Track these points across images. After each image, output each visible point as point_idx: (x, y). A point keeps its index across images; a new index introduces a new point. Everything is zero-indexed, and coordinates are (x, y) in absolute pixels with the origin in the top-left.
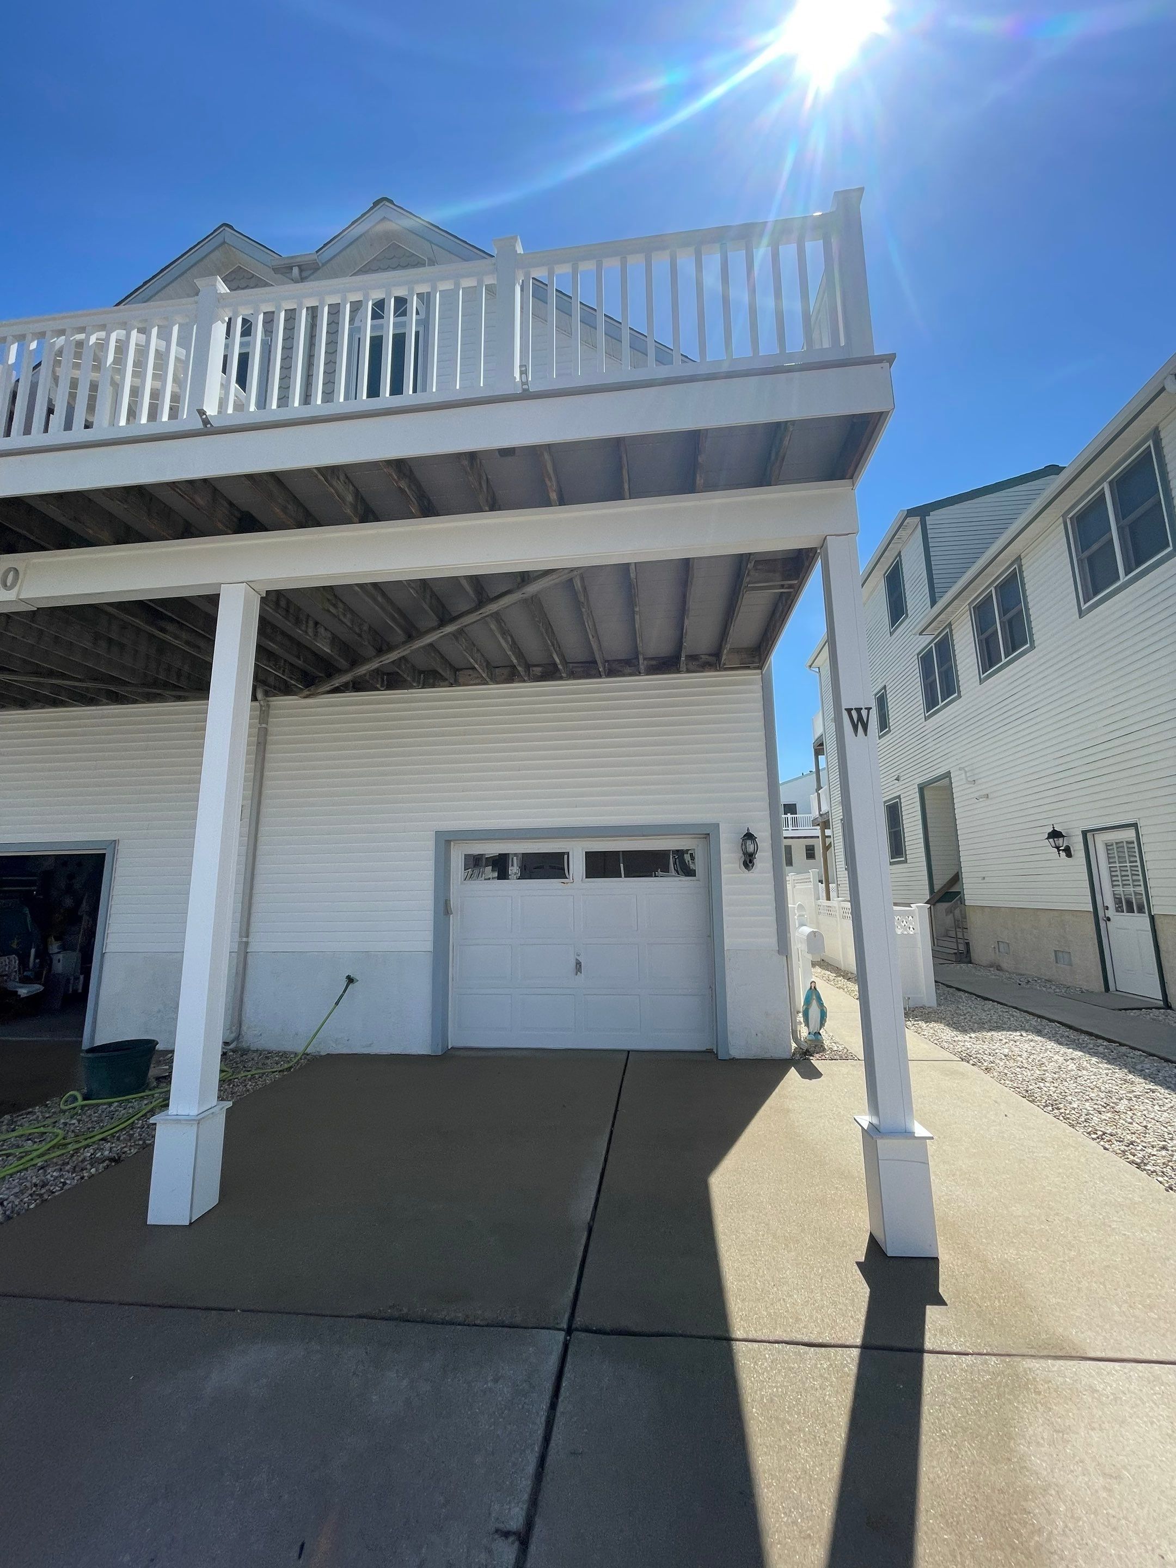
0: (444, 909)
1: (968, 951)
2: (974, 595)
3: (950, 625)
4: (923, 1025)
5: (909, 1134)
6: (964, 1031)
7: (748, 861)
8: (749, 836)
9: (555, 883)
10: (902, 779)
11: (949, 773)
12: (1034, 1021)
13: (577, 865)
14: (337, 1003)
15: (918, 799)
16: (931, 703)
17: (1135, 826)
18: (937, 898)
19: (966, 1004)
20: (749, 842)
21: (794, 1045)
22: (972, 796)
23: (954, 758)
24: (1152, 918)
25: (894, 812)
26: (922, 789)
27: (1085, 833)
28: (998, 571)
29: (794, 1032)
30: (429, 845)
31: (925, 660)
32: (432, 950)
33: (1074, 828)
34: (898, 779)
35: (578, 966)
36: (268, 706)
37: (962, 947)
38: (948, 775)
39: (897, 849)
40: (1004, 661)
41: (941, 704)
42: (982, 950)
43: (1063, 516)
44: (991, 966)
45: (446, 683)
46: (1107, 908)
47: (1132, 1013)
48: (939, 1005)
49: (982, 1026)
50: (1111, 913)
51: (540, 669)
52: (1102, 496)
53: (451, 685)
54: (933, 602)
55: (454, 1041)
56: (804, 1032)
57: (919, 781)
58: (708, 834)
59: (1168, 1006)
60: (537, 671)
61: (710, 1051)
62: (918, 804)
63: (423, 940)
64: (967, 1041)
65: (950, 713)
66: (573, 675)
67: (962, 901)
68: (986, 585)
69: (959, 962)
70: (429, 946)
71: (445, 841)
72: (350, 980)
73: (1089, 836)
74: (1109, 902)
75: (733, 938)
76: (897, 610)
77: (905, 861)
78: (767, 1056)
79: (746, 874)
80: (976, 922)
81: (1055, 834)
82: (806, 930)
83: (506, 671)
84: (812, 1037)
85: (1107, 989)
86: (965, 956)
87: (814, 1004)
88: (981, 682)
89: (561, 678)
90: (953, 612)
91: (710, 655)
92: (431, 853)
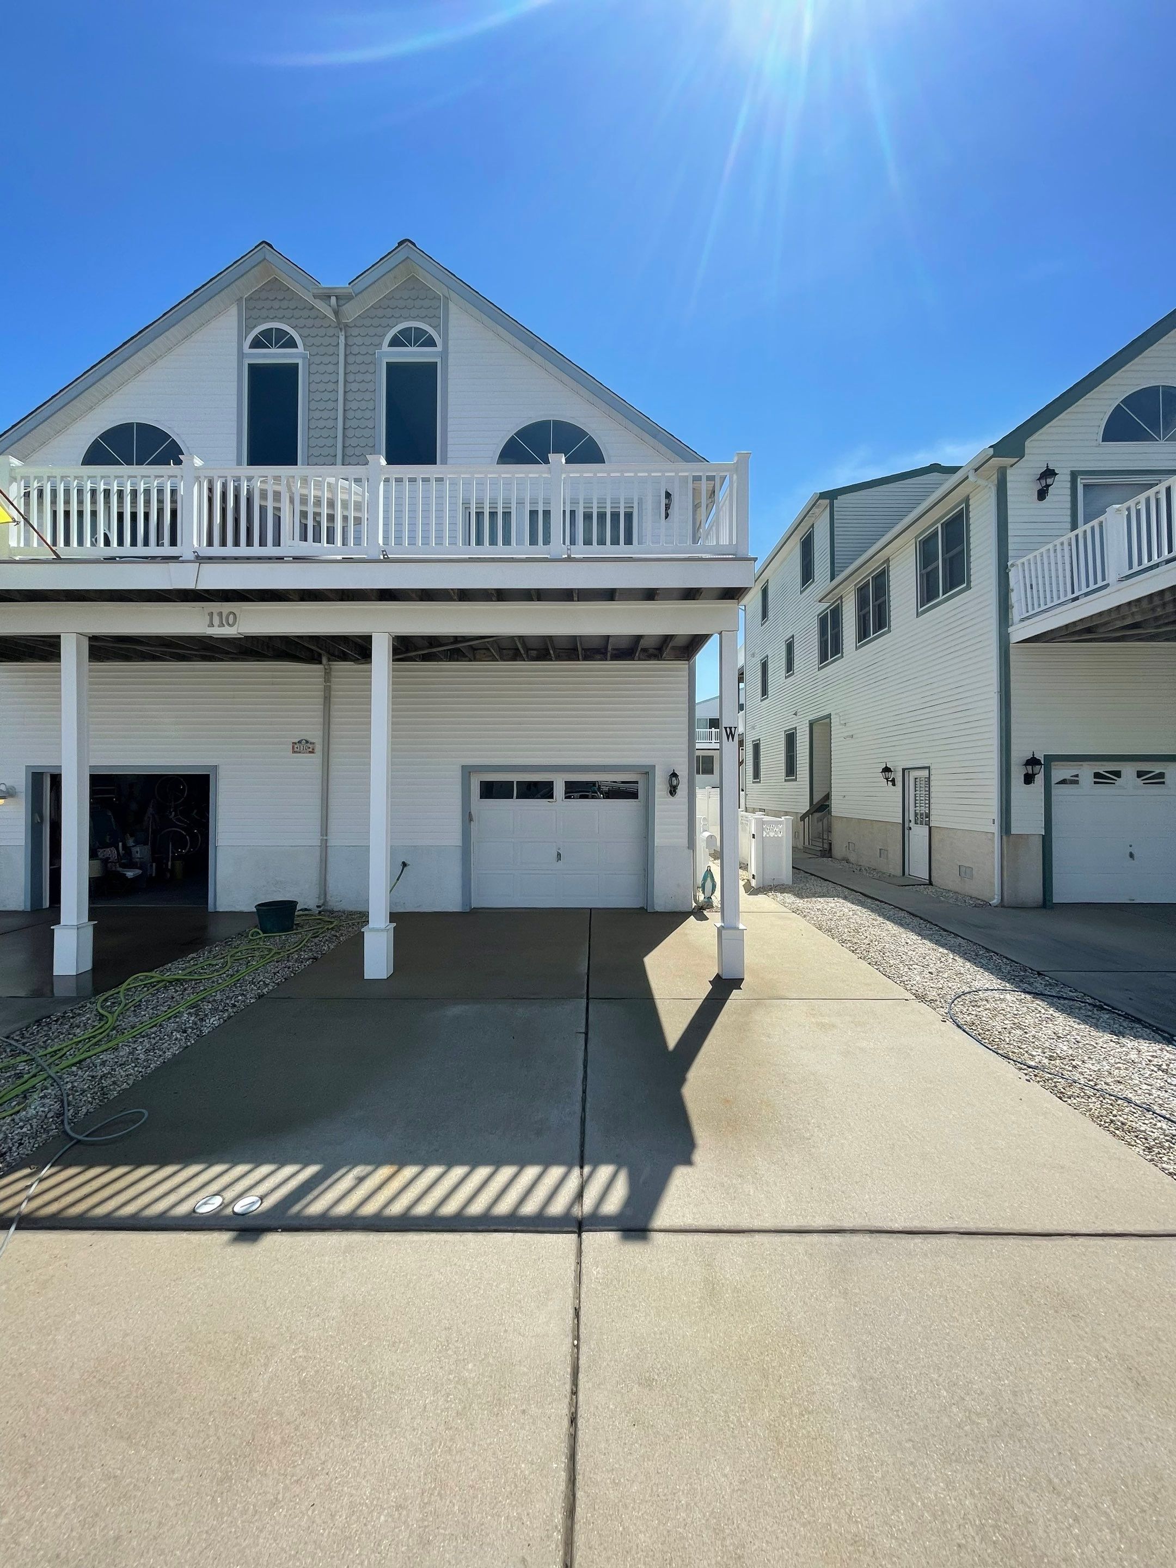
0: (468, 817)
1: (830, 849)
2: (859, 579)
3: (841, 598)
4: (779, 894)
5: (738, 929)
6: (802, 898)
7: (673, 791)
8: (674, 775)
9: (544, 802)
10: (798, 714)
11: (830, 714)
12: (847, 892)
13: (559, 790)
14: (398, 880)
15: (808, 732)
16: (823, 657)
17: (929, 768)
18: (814, 810)
19: (813, 884)
20: (674, 779)
21: (694, 904)
22: (842, 735)
23: (834, 704)
24: (930, 828)
25: (791, 739)
26: (811, 725)
27: (904, 770)
28: (874, 566)
29: (695, 896)
30: (458, 774)
31: (823, 621)
32: (461, 845)
33: (898, 765)
34: (795, 714)
35: (559, 855)
36: (331, 669)
37: (826, 846)
38: (829, 716)
39: (791, 770)
40: (872, 636)
41: (830, 660)
42: (839, 850)
43: (916, 537)
44: (843, 860)
45: (467, 659)
46: (910, 821)
47: (907, 888)
48: (794, 882)
49: (815, 895)
50: (912, 825)
51: (535, 652)
52: (935, 533)
53: (470, 661)
54: (832, 578)
55: (478, 902)
56: (701, 897)
57: (811, 718)
58: (648, 772)
59: (931, 884)
60: (534, 653)
61: (642, 908)
62: (808, 736)
63: (455, 839)
64: (800, 903)
65: (835, 668)
66: (559, 658)
67: (830, 812)
68: (866, 574)
69: (823, 856)
70: (459, 843)
71: (467, 771)
72: (404, 865)
73: (906, 772)
74: (912, 818)
75: (660, 839)
76: (807, 575)
77: (796, 780)
78: (677, 910)
79: (671, 799)
80: (837, 827)
81: (887, 770)
82: (706, 834)
83: (511, 652)
84: (706, 900)
85: (904, 873)
86: (827, 852)
87: (709, 880)
88: (857, 648)
89: (551, 660)
90: (844, 589)
91: (656, 649)
92: (458, 780)
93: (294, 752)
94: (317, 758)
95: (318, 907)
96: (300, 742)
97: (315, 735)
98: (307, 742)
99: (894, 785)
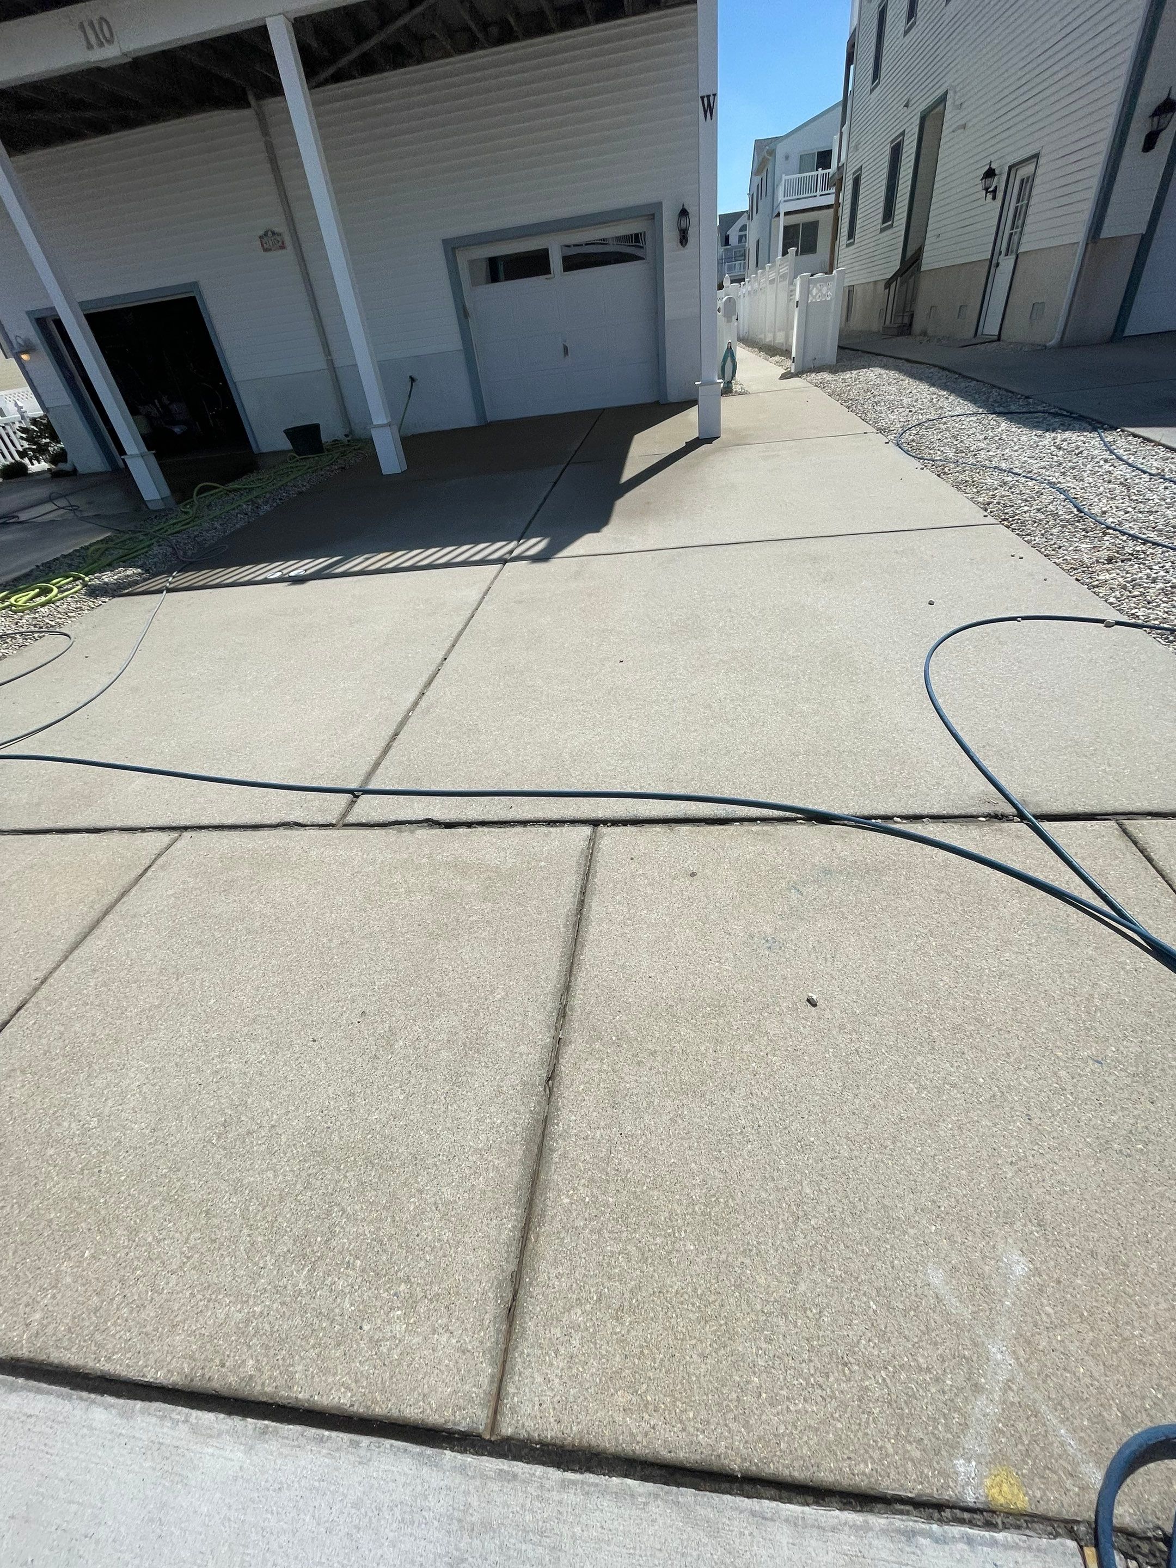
0: (463, 314)
1: (911, 324)
7: (683, 238)
8: (683, 212)
9: (542, 280)
10: (910, 104)
11: (946, 92)
13: (556, 262)
14: (410, 397)
15: (916, 136)
17: (1038, 156)
18: (904, 267)
20: (683, 219)
22: (954, 126)
24: (1018, 256)
25: (896, 156)
26: (922, 120)
27: (1009, 170)
30: (440, 252)
32: (462, 348)
33: (1004, 162)
34: (906, 106)
35: (565, 348)
36: (262, 112)
37: (906, 320)
38: (944, 96)
39: (888, 213)
42: (920, 321)
44: (921, 334)
46: (1000, 253)
50: (1000, 258)
51: (495, 30)
53: (419, 62)
55: (493, 415)
57: (923, 107)
58: (652, 214)
59: (999, 339)
60: (494, 32)
61: (656, 402)
62: (916, 143)
63: (453, 342)
67: (920, 268)
69: (900, 335)
70: (460, 346)
71: (452, 247)
72: (412, 380)
73: (1011, 172)
74: (1004, 248)
77: (891, 226)
78: (691, 398)
79: (682, 251)
80: (923, 287)
81: (990, 174)
83: (467, 39)
84: (726, 385)
85: (976, 333)
87: (729, 360)
92: (442, 263)
93: (266, 250)
94: (289, 254)
95: (346, 436)
96: (266, 234)
97: (278, 223)
98: (273, 233)
99: (994, 198)
